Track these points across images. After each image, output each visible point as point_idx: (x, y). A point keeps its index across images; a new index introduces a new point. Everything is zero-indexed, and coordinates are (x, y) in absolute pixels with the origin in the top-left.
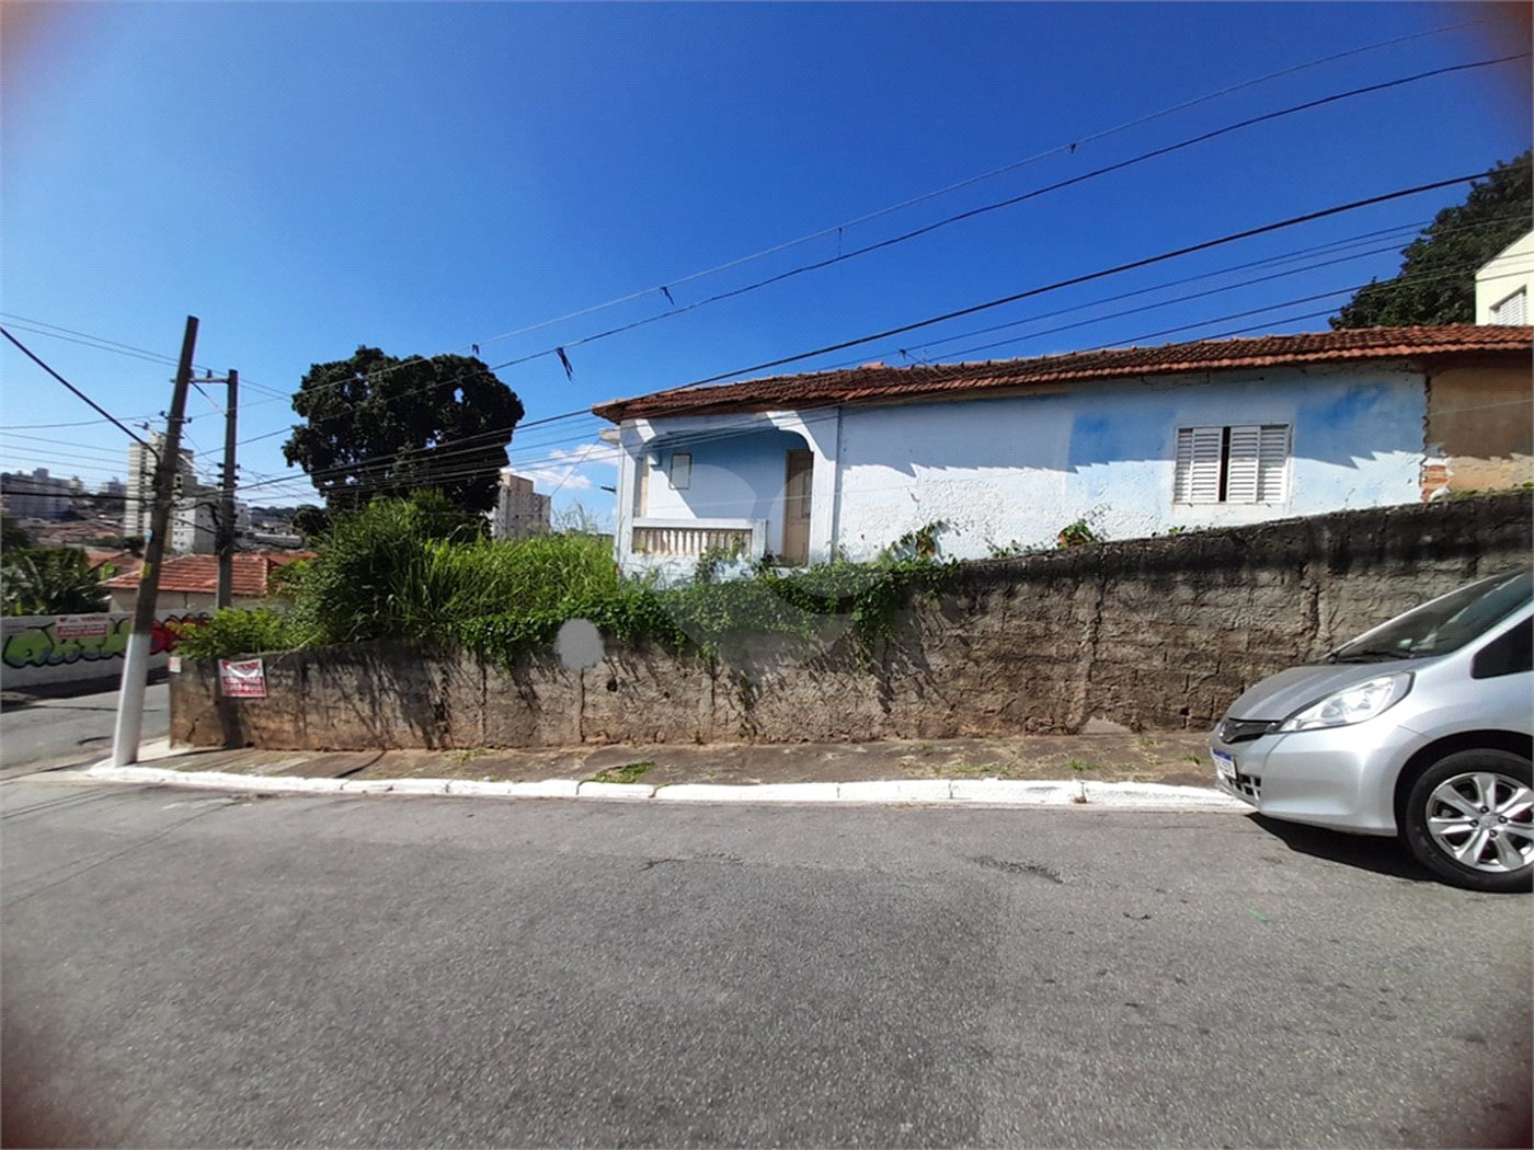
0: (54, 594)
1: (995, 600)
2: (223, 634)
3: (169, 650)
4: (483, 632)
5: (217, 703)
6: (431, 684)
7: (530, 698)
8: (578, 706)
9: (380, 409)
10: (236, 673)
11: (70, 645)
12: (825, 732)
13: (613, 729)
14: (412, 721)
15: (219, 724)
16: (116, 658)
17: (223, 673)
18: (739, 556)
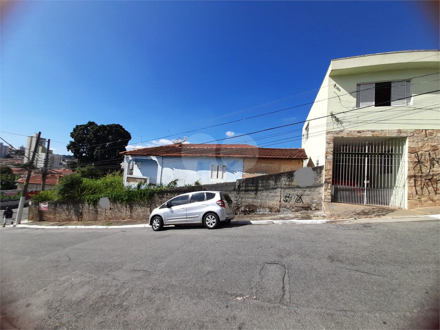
0: (4, 183)
1: (165, 196)
2: (41, 197)
3: (29, 200)
4: (89, 198)
5: (38, 212)
6: (80, 208)
7: (97, 211)
8: (104, 213)
9: (92, 138)
10: (43, 205)
11: (8, 197)
12: (142, 217)
13: (110, 217)
14: (76, 216)
15: (38, 216)
16: (18, 200)
17: (40, 205)
18: (145, 184)
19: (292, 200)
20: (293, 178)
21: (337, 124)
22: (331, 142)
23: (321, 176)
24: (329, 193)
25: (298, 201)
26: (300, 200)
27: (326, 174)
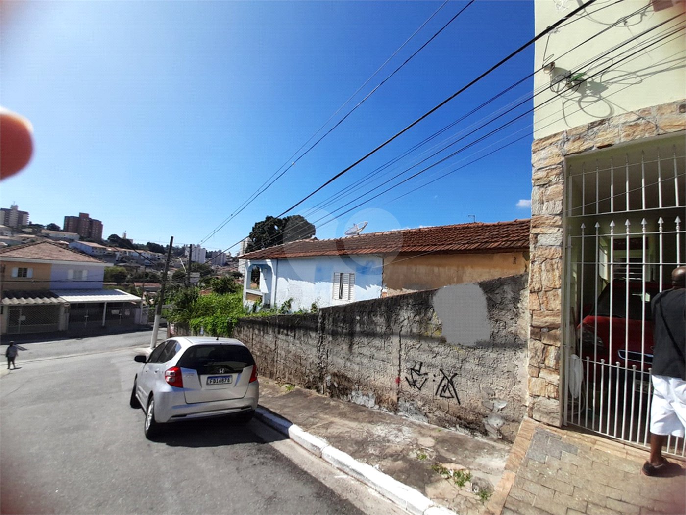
5: (170, 334)
10: (172, 327)
18: (260, 304)
19: (427, 383)
20: (429, 314)
21: (579, 101)
22: (553, 178)
23: (517, 315)
24: (551, 388)
25: (444, 390)
26: (451, 389)
27: (535, 308)
